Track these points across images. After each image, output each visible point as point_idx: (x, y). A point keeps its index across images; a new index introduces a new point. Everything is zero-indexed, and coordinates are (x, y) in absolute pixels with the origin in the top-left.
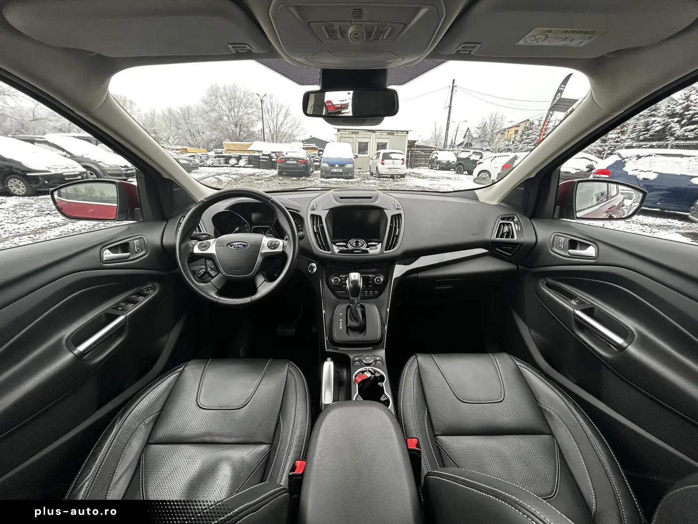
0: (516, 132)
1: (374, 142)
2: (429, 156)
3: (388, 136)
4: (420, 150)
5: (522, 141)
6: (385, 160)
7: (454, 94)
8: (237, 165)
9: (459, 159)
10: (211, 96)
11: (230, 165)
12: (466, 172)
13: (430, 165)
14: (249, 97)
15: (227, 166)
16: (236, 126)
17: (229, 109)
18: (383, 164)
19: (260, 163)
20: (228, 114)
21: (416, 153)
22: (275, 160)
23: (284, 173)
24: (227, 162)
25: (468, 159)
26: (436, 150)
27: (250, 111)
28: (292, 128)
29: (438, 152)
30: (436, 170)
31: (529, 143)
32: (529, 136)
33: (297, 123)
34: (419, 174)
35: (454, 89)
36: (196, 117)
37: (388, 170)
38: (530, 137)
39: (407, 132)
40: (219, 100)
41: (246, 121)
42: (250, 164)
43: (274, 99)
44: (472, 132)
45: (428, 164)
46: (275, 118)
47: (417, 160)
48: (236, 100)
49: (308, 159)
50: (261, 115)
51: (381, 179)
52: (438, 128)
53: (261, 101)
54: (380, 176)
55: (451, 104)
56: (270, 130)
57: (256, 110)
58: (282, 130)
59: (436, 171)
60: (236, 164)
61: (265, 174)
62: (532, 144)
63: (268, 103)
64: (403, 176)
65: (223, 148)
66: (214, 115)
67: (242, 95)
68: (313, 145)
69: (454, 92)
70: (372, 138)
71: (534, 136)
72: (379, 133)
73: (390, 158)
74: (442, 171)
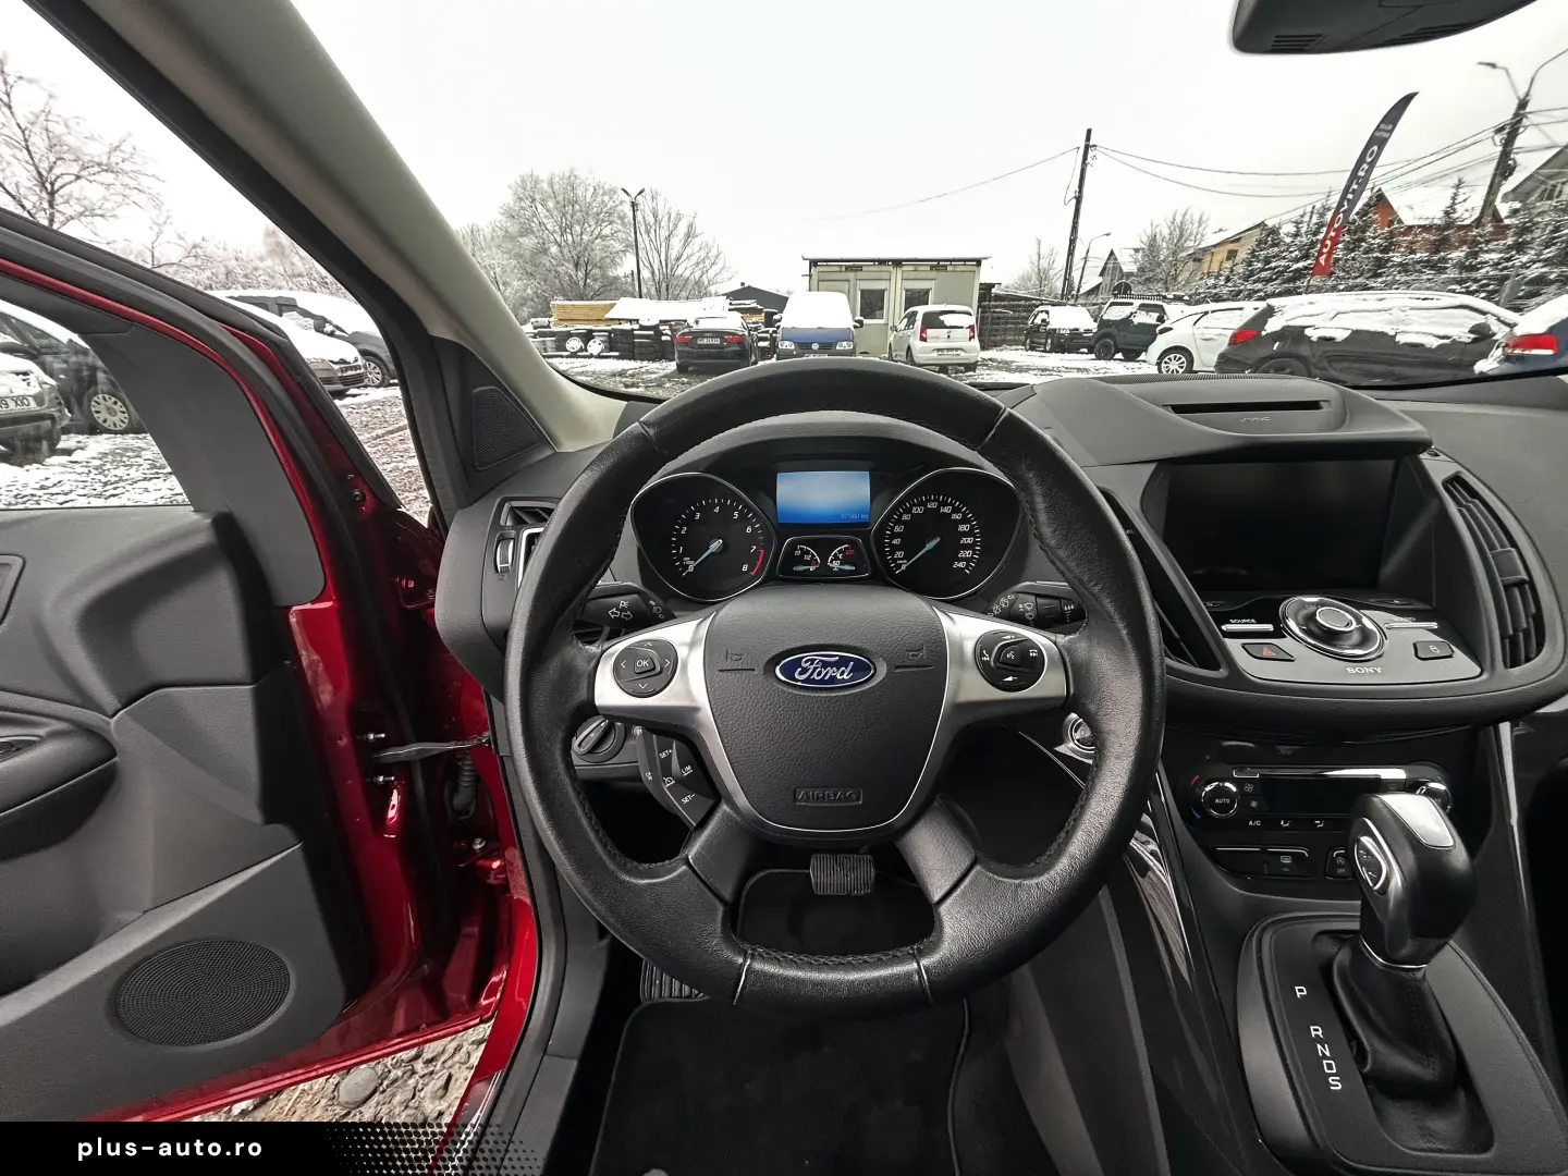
0: (1232, 255)
1: (899, 289)
2: (1027, 319)
3: (933, 274)
4: (1004, 307)
5: (1252, 273)
6: (928, 331)
7: (1089, 166)
8: (584, 353)
9: (1103, 324)
10: (521, 199)
11: (568, 353)
12: (1120, 355)
13: (1028, 341)
14: (606, 198)
15: (562, 357)
16: (577, 265)
17: (560, 227)
18: (923, 339)
19: (634, 347)
20: (559, 239)
21: (994, 312)
22: (669, 338)
23: (690, 368)
24: (561, 347)
25: (1127, 321)
26: (1042, 304)
27: (607, 231)
28: (701, 266)
29: (1049, 308)
30: (1045, 351)
32: (1270, 263)
33: (714, 252)
34: (1007, 362)
35: (1090, 154)
36: (490, 249)
37: (935, 354)
38: (1273, 265)
39: (978, 262)
40: (539, 206)
41: (598, 254)
42: (611, 351)
43: (660, 200)
44: (1120, 260)
45: (1023, 338)
46: (664, 244)
47: (997, 330)
48: (577, 207)
49: (746, 333)
50: (632, 239)
52: (1045, 251)
53: (634, 205)
55: (1080, 192)
56: (653, 273)
57: (620, 227)
58: (679, 272)
59: (1044, 354)
60: (581, 350)
61: (648, 372)
63: (648, 211)
64: (971, 367)
65: (550, 316)
66: (529, 242)
67: (589, 194)
68: (751, 303)
69: (1089, 160)
70: (894, 278)
71: (1283, 263)
72: (912, 268)
73: (942, 326)
74: (1060, 354)
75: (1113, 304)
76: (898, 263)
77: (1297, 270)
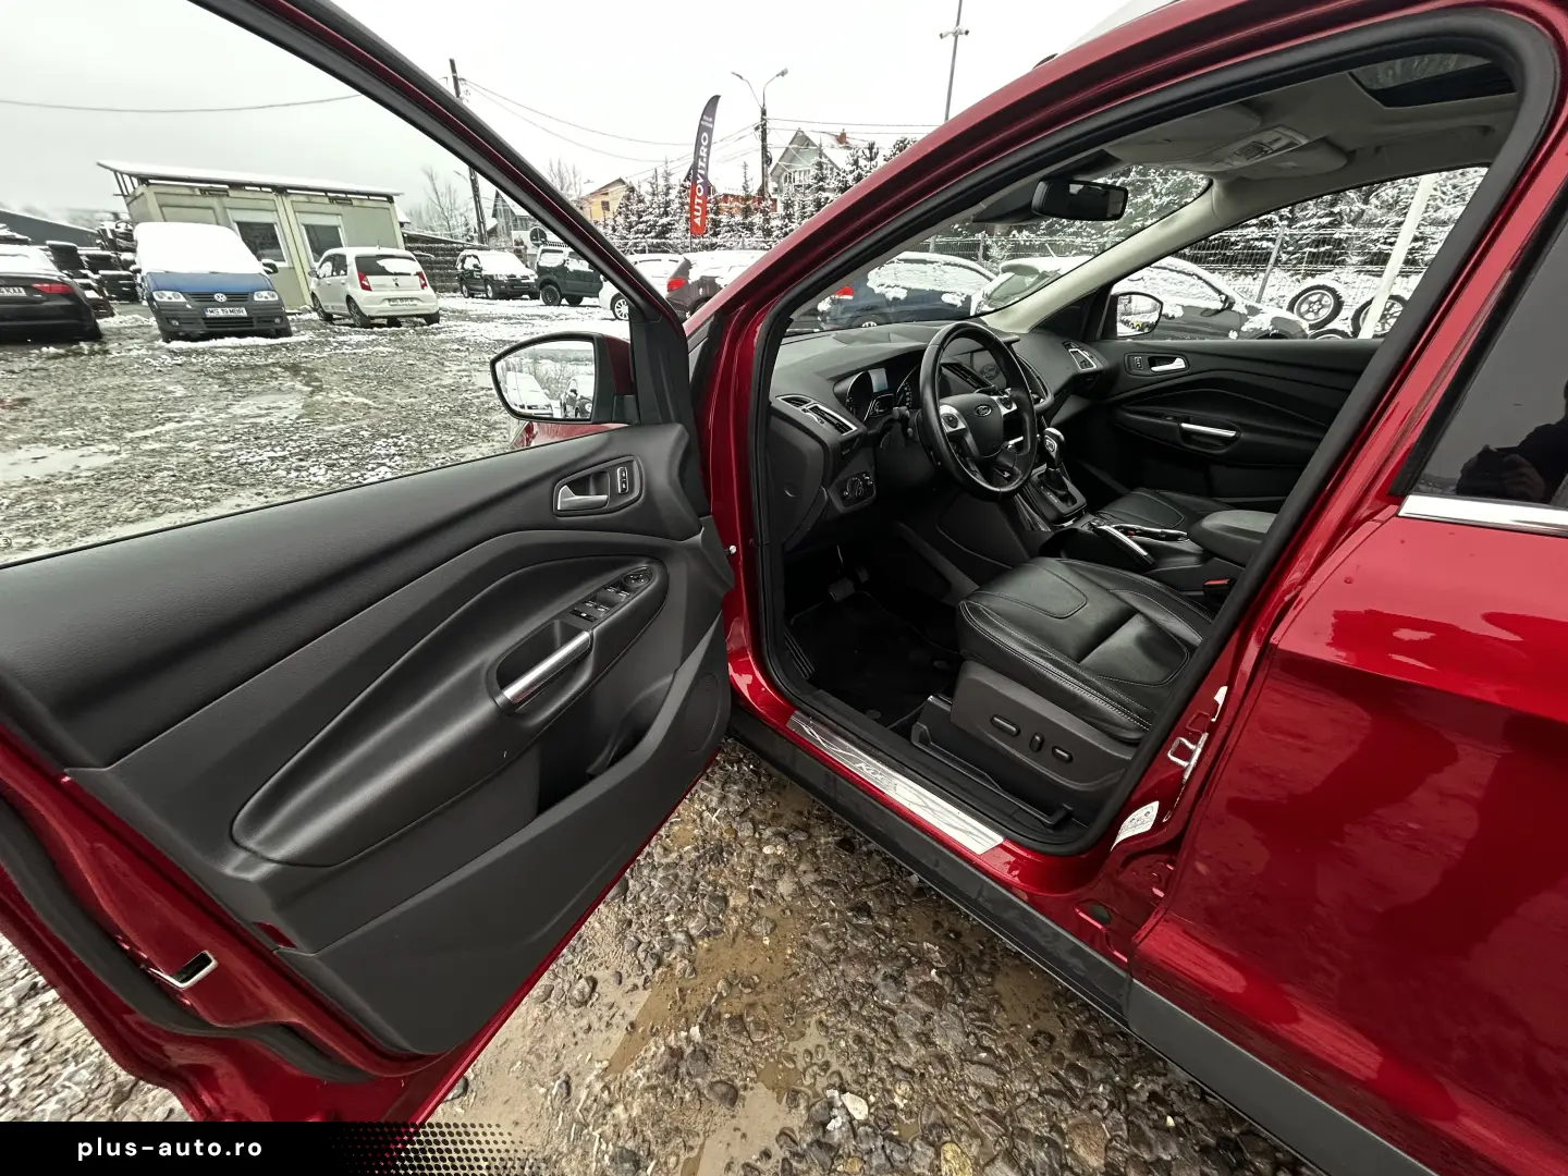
0: (607, 206)
1: (294, 227)
2: (454, 263)
3: (335, 208)
5: (631, 227)
6: (368, 278)
9: (541, 270)
12: (564, 301)
13: (464, 288)
18: (365, 288)
25: (562, 268)
26: (466, 248)
29: (475, 252)
30: (488, 298)
31: (647, 233)
32: (642, 216)
37: (386, 305)
39: (387, 197)
45: (456, 284)
51: (376, 329)
52: (441, 189)
54: (367, 322)
59: (487, 301)
62: (653, 234)
64: (432, 318)
70: (281, 209)
71: (651, 217)
72: (302, 198)
73: (383, 272)
74: (505, 301)
75: (544, 251)
76: (281, 190)
77: (663, 226)
